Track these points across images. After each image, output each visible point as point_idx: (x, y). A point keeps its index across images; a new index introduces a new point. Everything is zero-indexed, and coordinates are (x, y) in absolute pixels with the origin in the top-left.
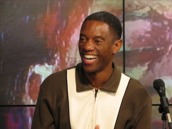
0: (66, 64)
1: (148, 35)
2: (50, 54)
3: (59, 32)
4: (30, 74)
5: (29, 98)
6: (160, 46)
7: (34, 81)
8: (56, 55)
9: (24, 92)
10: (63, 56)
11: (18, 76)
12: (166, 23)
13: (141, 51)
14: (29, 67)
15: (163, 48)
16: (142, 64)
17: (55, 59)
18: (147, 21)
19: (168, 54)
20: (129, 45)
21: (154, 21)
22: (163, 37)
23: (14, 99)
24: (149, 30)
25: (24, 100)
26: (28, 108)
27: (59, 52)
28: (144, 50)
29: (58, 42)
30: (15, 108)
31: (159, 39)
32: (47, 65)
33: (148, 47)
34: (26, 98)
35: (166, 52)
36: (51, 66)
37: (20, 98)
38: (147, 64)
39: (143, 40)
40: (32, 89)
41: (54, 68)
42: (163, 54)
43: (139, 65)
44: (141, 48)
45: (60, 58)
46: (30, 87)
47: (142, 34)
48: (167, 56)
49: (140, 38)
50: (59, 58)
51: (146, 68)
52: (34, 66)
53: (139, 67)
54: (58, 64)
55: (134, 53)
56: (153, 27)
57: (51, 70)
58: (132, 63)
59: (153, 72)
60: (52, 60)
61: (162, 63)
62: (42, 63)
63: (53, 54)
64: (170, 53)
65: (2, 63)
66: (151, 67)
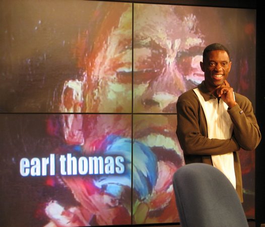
0: (92, 80)
1: (149, 60)
2: (80, 72)
3: (87, 55)
4: (65, 88)
5: (64, 107)
6: (157, 69)
7: (68, 94)
8: (84, 73)
9: (60, 102)
10: (90, 74)
11: (56, 89)
12: (161, 51)
13: (144, 72)
14: (64, 82)
15: (159, 70)
17: (83, 76)
18: (149, 48)
19: (162, 75)
20: (136, 67)
21: (153, 49)
22: (159, 61)
23: (53, 107)
24: (150, 56)
25: (60, 109)
26: (63, 115)
27: (86, 71)
28: (146, 71)
29: (86, 63)
30: (54, 115)
31: (157, 63)
32: (77, 81)
33: (149, 69)
34: (62, 107)
35: (161, 73)
36: (81, 82)
37: (57, 107)
38: (148, 82)
39: (146, 64)
40: (66, 100)
41: (83, 83)
42: (159, 75)
43: (143, 83)
44: (145, 70)
45: (88, 75)
46: (65, 98)
47: (146, 59)
48: (162, 77)
49: (144, 62)
50: (86, 75)
51: (147, 85)
52: (68, 81)
53: (143, 84)
54: (86, 81)
56: (153, 54)
57: (80, 85)
58: (138, 81)
59: (152, 88)
60: (82, 77)
61: (158, 82)
62: (74, 79)
63: (82, 72)
64: (163, 74)
65: (44, 78)
66: (151, 85)
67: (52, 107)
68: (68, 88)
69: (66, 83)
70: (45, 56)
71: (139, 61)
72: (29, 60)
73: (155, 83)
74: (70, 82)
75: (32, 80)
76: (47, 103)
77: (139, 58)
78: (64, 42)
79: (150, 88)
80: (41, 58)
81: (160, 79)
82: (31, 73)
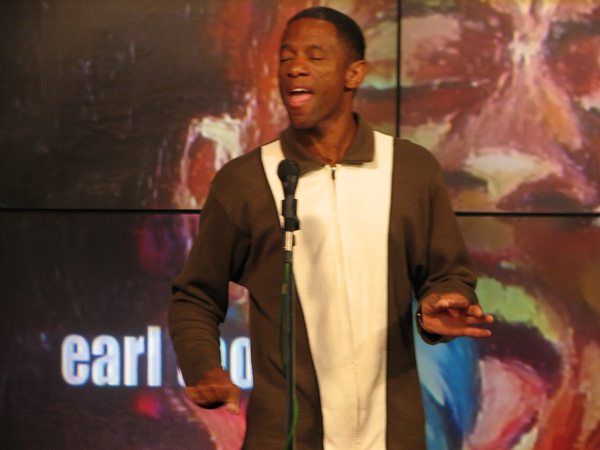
0: (270, 116)
1: (452, 51)
2: (235, 94)
3: (255, 43)
4: (191, 139)
5: (187, 193)
6: (480, 76)
7: (200, 155)
8: (248, 96)
9: (177, 178)
10: (264, 98)
11: (165, 143)
12: (494, 22)
13: (435, 88)
14: (188, 123)
15: (486, 81)
16: (437, 117)
17: (245, 104)
18: (450, 16)
19: (496, 95)
20: (410, 74)
22: (486, 54)
23: (155, 195)
24: (456, 37)
25: (177, 199)
26: (185, 217)
27: (255, 90)
28: (442, 86)
29: (252, 66)
30: (159, 217)
31: (478, 60)
32: (228, 118)
33: (453, 79)
34: (181, 195)
35: (494, 89)
36: (237, 122)
37: (168, 194)
38: (448, 118)
39: (442, 63)
40: (194, 173)
41: (244, 125)
42: (487, 95)
43: (429, 120)
44: (437, 82)
45: (260, 102)
46: (191, 169)
47: (440, 48)
48: (496, 100)
49: (435, 57)
50: (254, 102)
51: (445, 127)
52: (201, 120)
53: (431, 124)
54: (254, 117)
55: (421, 92)
56: (465, 33)
57: (237, 129)
58: (414, 115)
59: (462, 137)
60: (240, 107)
61: (482, 116)
62: (217, 114)
63: (242, 93)
64: (502, 93)
65: (130, 112)
66: (457, 126)
67: (151, 192)
68: (199, 139)
69: (195, 126)
70: (132, 49)
71: (417, 57)
72: (88, 63)
73: (473, 122)
74: (207, 121)
75: (95, 118)
76: (140, 183)
77: (420, 46)
78: (188, 9)
79: (456, 137)
80: (120, 56)
81: (490, 107)
82: (92, 98)
